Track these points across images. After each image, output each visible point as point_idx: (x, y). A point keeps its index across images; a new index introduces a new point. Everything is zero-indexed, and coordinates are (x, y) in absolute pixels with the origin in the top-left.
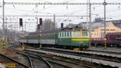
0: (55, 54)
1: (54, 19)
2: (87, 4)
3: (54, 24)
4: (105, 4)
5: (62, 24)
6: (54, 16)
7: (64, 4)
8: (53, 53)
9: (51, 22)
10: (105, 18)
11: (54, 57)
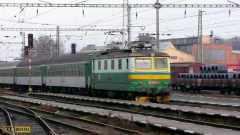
0: (60, 105)
1: (58, 36)
2: (123, 6)
3: (57, 45)
4: (158, 6)
5: (74, 46)
6: (58, 29)
7: (77, 5)
8: (54, 104)
9: (51, 41)
10: (158, 34)
11: (57, 112)
